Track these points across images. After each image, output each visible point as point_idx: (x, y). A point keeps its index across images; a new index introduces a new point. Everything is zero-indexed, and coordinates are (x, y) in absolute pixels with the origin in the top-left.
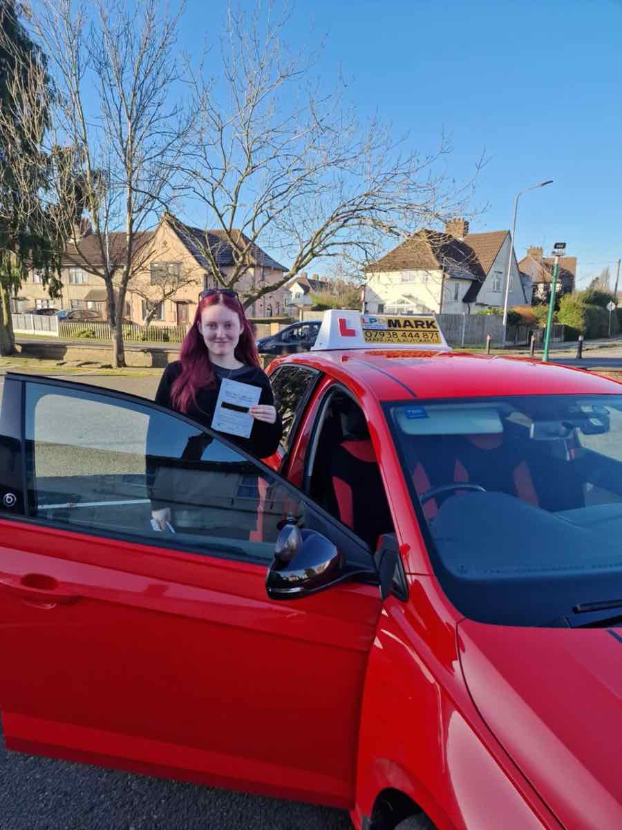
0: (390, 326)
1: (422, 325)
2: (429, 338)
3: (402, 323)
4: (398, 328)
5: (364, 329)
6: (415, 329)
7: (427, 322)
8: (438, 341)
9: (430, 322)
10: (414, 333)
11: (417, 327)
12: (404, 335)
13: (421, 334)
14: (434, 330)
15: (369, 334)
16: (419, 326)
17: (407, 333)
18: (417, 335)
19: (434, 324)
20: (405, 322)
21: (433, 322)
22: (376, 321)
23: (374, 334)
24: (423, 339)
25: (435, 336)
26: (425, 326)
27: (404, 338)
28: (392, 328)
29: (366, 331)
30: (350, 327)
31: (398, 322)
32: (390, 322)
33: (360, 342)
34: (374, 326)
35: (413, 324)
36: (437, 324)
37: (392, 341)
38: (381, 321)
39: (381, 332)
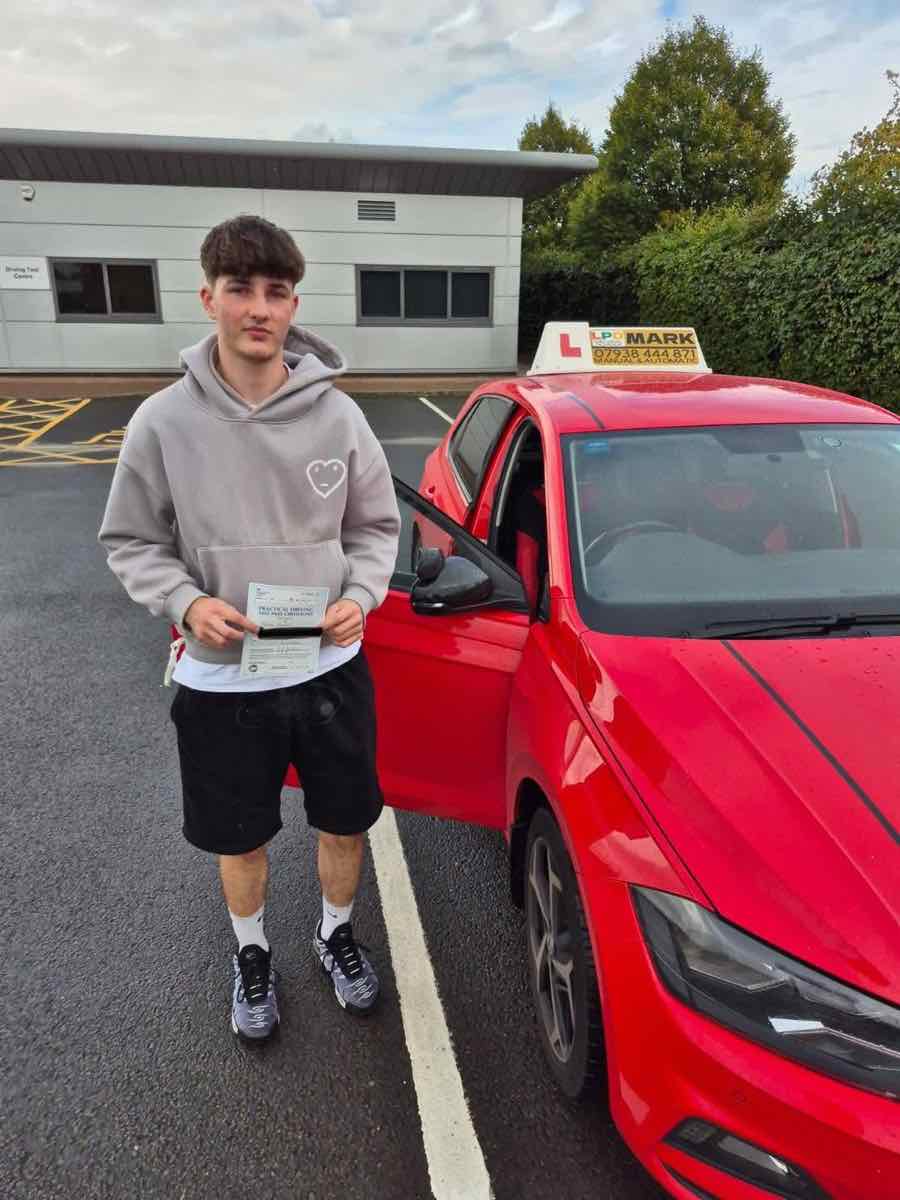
0: (629, 342)
1: (674, 341)
2: (683, 358)
3: (646, 339)
4: (640, 345)
5: (593, 347)
6: (664, 345)
7: (681, 335)
8: (694, 361)
9: (685, 336)
10: (661, 351)
11: (666, 342)
12: (647, 353)
13: (671, 352)
14: (692, 345)
15: (599, 354)
16: (670, 342)
17: (652, 351)
18: (666, 353)
19: (691, 338)
20: (651, 335)
21: (690, 335)
22: (610, 335)
23: (606, 353)
24: (673, 358)
25: (690, 353)
26: (678, 341)
27: (647, 357)
28: (632, 344)
29: (596, 349)
30: (573, 344)
31: (640, 335)
32: (630, 337)
33: (586, 363)
34: (607, 342)
35: (662, 338)
36: (695, 338)
37: (630, 362)
38: (617, 335)
39: (616, 350)
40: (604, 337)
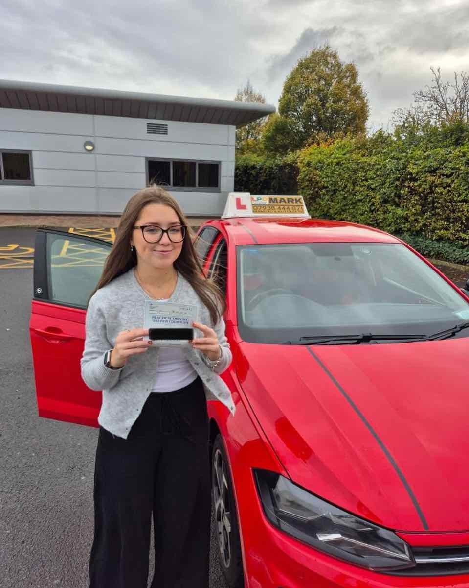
0: (270, 202)
1: (292, 202)
2: (297, 210)
3: (278, 201)
4: (276, 204)
6: (287, 204)
7: (296, 199)
8: (302, 212)
9: (298, 199)
10: (286, 207)
11: (288, 202)
12: (279, 208)
13: (291, 207)
14: (301, 204)
15: (255, 208)
16: (290, 203)
17: (282, 207)
18: (288, 208)
19: (301, 201)
20: (281, 199)
21: (300, 199)
22: (261, 199)
23: (259, 208)
25: (300, 208)
26: (294, 202)
27: (279, 210)
28: (272, 204)
29: (254, 206)
30: (242, 203)
31: (276, 199)
32: (271, 200)
33: (249, 212)
34: (260, 202)
35: (286, 201)
36: (302, 201)
37: (271, 212)
38: (264, 199)
39: (264, 206)
40: (258, 200)
